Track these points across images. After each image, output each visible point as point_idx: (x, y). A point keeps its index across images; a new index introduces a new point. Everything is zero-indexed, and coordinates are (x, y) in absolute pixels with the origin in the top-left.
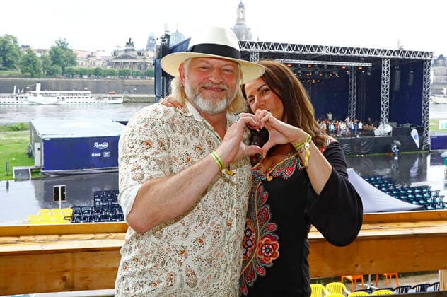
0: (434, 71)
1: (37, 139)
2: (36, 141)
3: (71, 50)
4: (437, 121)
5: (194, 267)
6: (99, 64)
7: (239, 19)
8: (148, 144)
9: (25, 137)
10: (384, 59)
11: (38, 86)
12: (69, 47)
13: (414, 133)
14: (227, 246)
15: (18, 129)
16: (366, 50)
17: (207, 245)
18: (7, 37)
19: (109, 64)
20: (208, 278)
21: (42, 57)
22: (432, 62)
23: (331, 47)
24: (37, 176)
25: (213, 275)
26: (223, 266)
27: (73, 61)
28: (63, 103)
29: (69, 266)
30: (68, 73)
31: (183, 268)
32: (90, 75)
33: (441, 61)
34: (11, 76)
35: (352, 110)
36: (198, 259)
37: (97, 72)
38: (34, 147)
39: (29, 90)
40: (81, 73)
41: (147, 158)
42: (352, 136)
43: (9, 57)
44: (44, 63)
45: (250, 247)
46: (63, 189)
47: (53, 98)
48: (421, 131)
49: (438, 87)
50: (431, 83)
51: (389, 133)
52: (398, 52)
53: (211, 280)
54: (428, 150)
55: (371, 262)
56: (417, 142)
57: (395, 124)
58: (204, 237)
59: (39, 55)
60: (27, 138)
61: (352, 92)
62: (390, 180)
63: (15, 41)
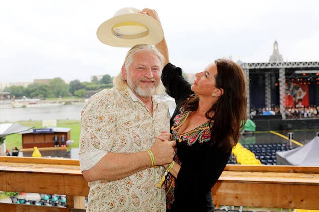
5: (137, 193)
8: (101, 118)
17: (145, 178)
20: (147, 201)
25: (150, 199)
26: (155, 193)
31: (130, 193)
36: (139, 187)
41: (99, 130)
45: (168, 180)
53: (149, 202)
55: (302, 201)
58: (142, 173)
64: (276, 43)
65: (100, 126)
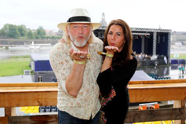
0: (172, 37)
1: (32, 60)
2: (32, 61)
3: (44, 30)
4: (173, 54)
5: (80, 102)
6: (54, 35)
7: (102, 19)
8: (62, 63)
9: (28, 60)
10: (154, 32)
11: (33, 42)
12: (43, 29)
13: (165, 58)
14: (92, 95)
15: (26, 57)
16: (148, 29)
17: (84, 95)
18: (22, 25)
19: (57, 35)
21: (34, 32)
22: (171, 33)
23: (135, 28)
24: (32, 73)
27: (44, 34)
28: (41, 48)
29: (40, 97)
30: (43, 38)
31: (76, 102)
32: (50, 39)
33: (174, 33)
34: (23, 39)
35: (143, 50)
37: (53, 38)
38: (31, 63)
39: (30, 44)
40: (48, 38)
41: (64, 69)
42: (143, 59)
43: (23, 32)
44: (35, 34)
46: (41, 78)
47: (38, 46)
48: (167, 58)
49: (173, 42)
50: (171, 41)
51: (156, 59)
52: (159, 30)
53: (86, 106)
54: (170, 64)
55: (149, 97)
56: (166, 62)
57: (158, 55)
58: (83, 92)
59: (33, 32)
60: (29, 60)
61: (143, 44)
62: (156, 75)
63: (25, 27)
64: (103, 14)
65: (64, 67)
